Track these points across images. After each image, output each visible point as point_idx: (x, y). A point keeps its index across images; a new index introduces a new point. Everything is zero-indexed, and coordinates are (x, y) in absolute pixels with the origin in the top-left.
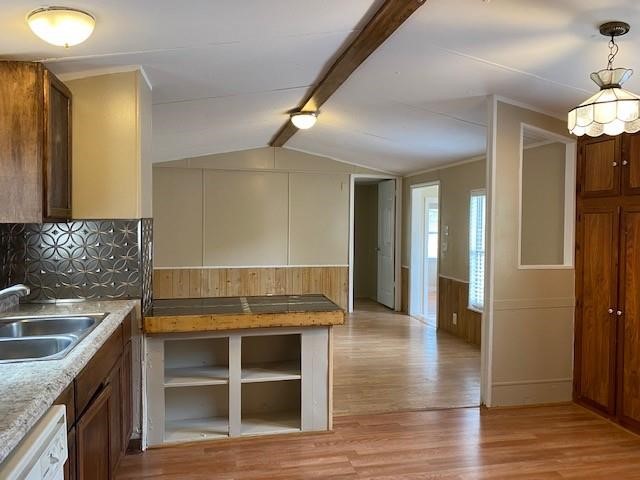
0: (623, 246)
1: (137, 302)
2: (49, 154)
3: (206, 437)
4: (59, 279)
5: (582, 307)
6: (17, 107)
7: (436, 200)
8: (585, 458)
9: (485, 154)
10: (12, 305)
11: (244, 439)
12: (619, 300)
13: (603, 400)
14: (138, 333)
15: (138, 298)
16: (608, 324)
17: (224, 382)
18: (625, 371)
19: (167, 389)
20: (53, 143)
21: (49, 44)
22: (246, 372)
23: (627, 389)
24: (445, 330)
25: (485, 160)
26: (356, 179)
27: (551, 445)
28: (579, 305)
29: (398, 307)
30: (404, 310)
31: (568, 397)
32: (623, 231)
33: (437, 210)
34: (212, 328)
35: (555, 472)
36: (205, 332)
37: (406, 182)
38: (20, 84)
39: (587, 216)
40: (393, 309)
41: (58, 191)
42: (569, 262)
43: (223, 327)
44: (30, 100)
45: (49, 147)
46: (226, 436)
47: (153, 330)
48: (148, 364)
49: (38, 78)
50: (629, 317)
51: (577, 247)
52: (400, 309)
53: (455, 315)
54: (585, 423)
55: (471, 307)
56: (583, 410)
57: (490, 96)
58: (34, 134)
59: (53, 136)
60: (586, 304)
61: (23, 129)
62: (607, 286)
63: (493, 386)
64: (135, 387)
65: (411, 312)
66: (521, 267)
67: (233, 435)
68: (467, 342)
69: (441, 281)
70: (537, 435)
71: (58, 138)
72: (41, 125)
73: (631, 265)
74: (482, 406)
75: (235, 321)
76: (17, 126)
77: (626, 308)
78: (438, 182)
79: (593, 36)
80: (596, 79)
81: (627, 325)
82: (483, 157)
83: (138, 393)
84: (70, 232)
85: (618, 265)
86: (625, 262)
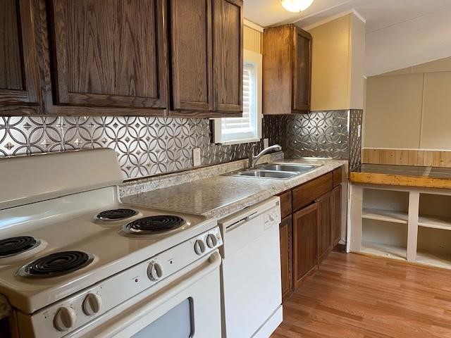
1: (346, 162)
2: (296, 74)
3: (389, 256)
4: (303, 146)
6: (281, 51)
10: (280, 158)
11: (417, 265)
14: (345, 181)
15: (346, 159)
17: (405, 222)
19: (363, 219)
20: (299, 68)
21: (292, 13)
22: (422, 219)
34: (396, 183)
36: (390, 185)
38: (283, 38)
41: (302, 95)
43: (404, 184)
44: (287, 46)
45: (296, 70)
46: (404, 259)
47: (355, 180)
48: (352, 201)
49: (290, 32)
58: (288, 64)
59: (299, 64)
61: (283, 63)
64: (343, 214)
67: (409, 260)
71: (302, 65)
72: (292, 58)
75: (413, 181)
76: (280, 61)
83: (345, 217)
84: (309, 119)
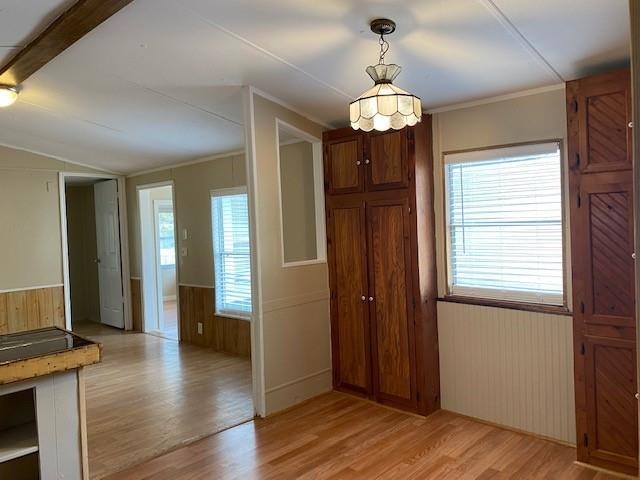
0: (370, 236)
5: (336, 297)
7: (170, 203)
8: (365, 444)
9: (243, 149)
12: (369, 287)
13: (362, 384)
16: (362, 310)
18: (380, 351)
23: (382, 369)
24: (190, 342)
25: (244, 155)
26: (66, 178)
27: (333, 441)
28: (334, 296)
29: (129, 326)
30: (137, 326)
31: (329, 388)
32: (369, 224)
33: (172, 214)
35: (348, 468)
37: (131, 182)
39: (336, 212)
40: (123, 329)
42: (322, 256)
50: (379, 301)
51: (329, 241)
52: (131, 327)
53: (200, 325)
54: (350, 409)
55: (218, 312)
56: (345, 396)
57: (245, 87)
60: (340, 295)
62: (358, 275)
63: (266, 394)
65: (147, 329)
66: (284, 265)
68: (217, 351)
69: (182, 290)
70: (316, 434)
73: (378, 255)
74: (257, 418)
77: (377, 293)
78: (172, 182)
79: (362, 32)
80: (372, 73)
81: (378, 308)
82: (241, 152)
85: (367, 255)
86: (373, 251)
